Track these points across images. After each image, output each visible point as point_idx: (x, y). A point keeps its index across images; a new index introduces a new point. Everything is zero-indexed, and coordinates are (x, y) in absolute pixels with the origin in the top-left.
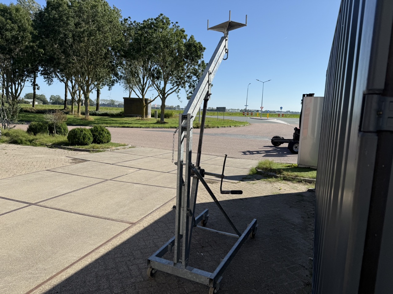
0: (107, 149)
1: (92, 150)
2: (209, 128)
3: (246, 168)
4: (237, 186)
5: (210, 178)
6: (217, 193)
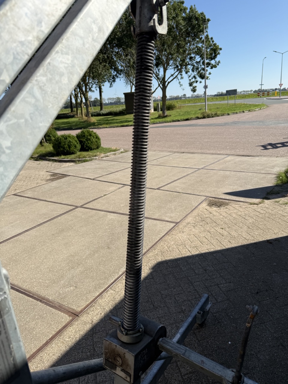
0: (94, 158)
1: (78, 160)
2: (218, 116)
3: (269, 172)
4: (259, 210)
5: (216, 197)
6: (227, 228)
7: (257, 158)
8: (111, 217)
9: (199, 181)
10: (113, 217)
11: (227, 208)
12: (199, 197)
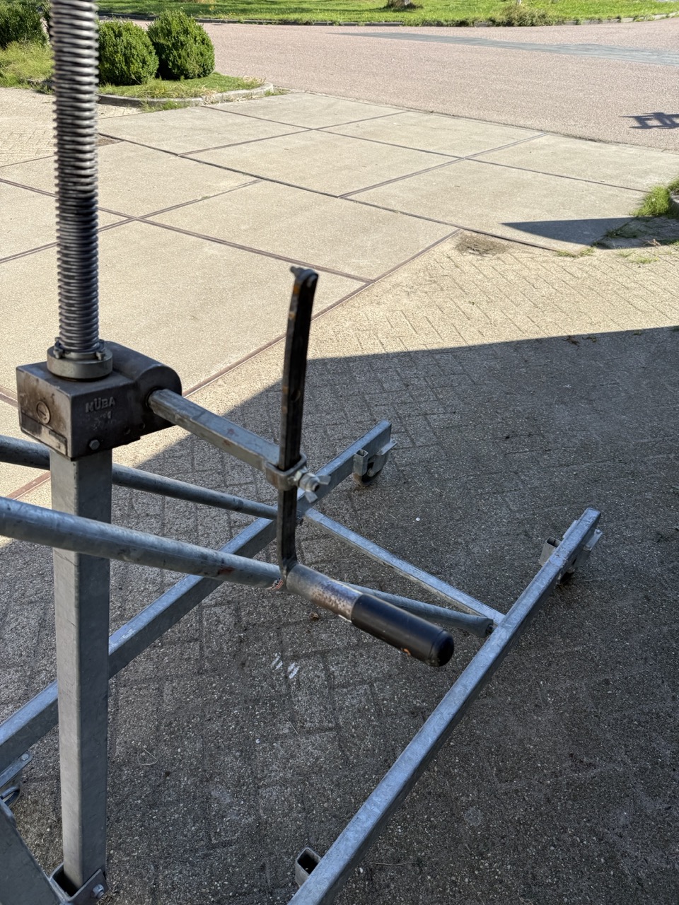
0: (193, 100)
1: (148, 103)
3: (631, 185)
4: (573, 270)
5: (481, 230)
6: (484, 303)
7: (614, 148)
8: (212, 252)
9: (451, 188)
10: (216, 252)
11: (499, 258)
12: (442, 225)
